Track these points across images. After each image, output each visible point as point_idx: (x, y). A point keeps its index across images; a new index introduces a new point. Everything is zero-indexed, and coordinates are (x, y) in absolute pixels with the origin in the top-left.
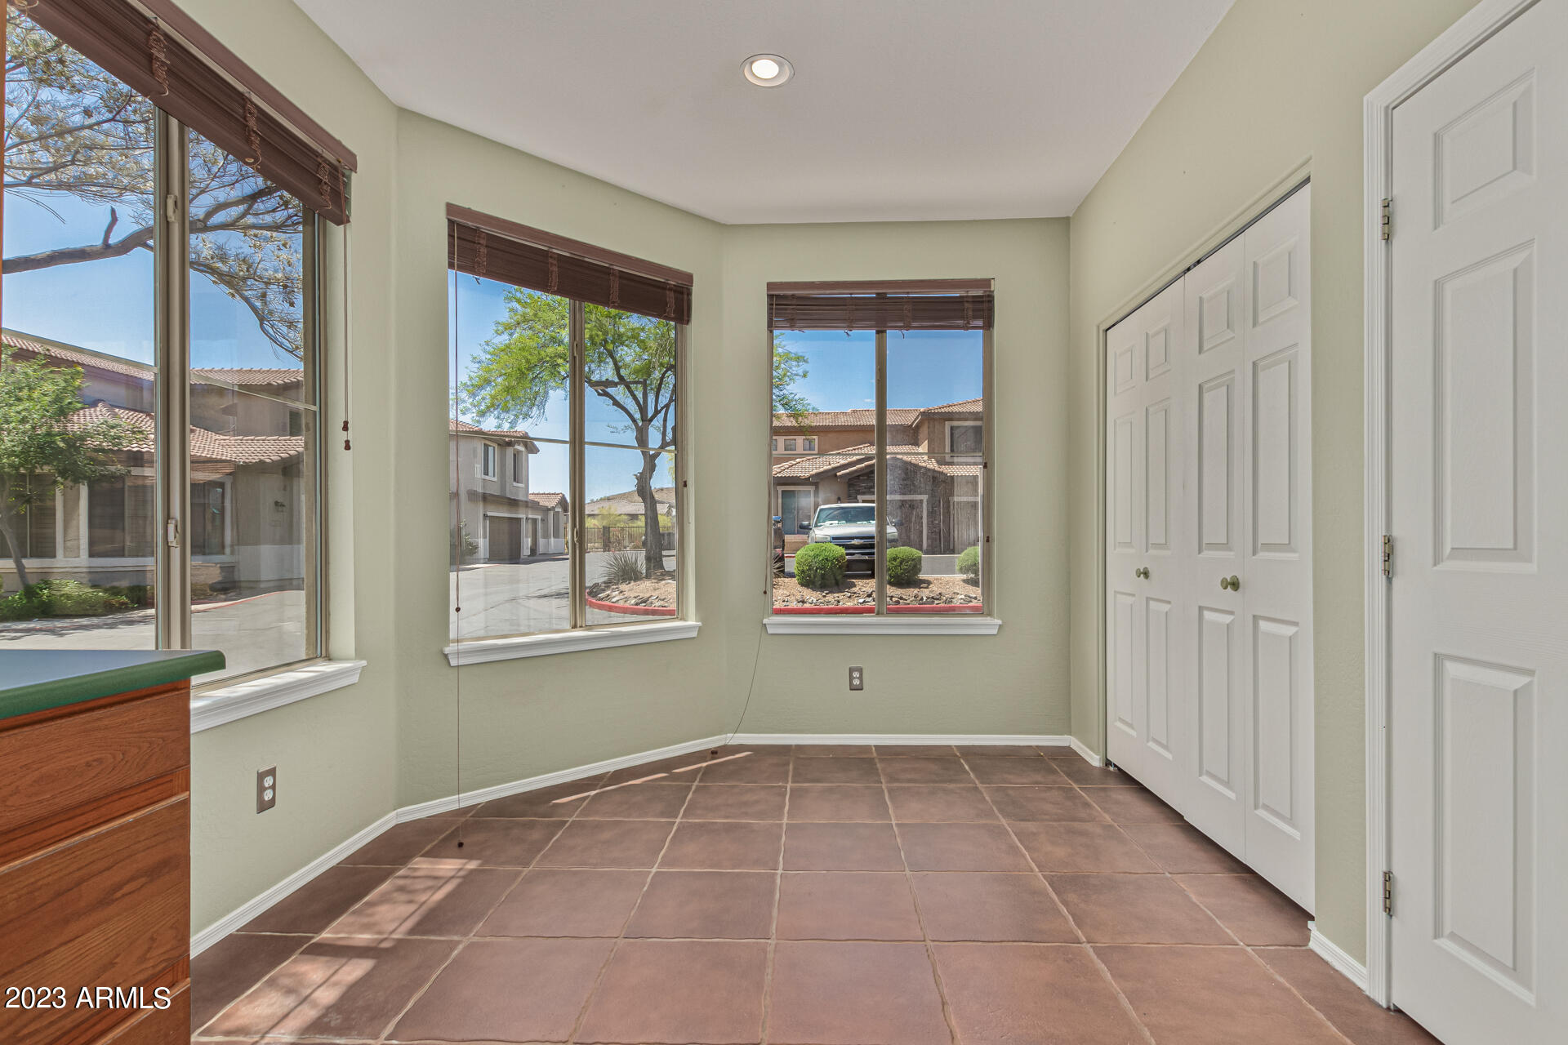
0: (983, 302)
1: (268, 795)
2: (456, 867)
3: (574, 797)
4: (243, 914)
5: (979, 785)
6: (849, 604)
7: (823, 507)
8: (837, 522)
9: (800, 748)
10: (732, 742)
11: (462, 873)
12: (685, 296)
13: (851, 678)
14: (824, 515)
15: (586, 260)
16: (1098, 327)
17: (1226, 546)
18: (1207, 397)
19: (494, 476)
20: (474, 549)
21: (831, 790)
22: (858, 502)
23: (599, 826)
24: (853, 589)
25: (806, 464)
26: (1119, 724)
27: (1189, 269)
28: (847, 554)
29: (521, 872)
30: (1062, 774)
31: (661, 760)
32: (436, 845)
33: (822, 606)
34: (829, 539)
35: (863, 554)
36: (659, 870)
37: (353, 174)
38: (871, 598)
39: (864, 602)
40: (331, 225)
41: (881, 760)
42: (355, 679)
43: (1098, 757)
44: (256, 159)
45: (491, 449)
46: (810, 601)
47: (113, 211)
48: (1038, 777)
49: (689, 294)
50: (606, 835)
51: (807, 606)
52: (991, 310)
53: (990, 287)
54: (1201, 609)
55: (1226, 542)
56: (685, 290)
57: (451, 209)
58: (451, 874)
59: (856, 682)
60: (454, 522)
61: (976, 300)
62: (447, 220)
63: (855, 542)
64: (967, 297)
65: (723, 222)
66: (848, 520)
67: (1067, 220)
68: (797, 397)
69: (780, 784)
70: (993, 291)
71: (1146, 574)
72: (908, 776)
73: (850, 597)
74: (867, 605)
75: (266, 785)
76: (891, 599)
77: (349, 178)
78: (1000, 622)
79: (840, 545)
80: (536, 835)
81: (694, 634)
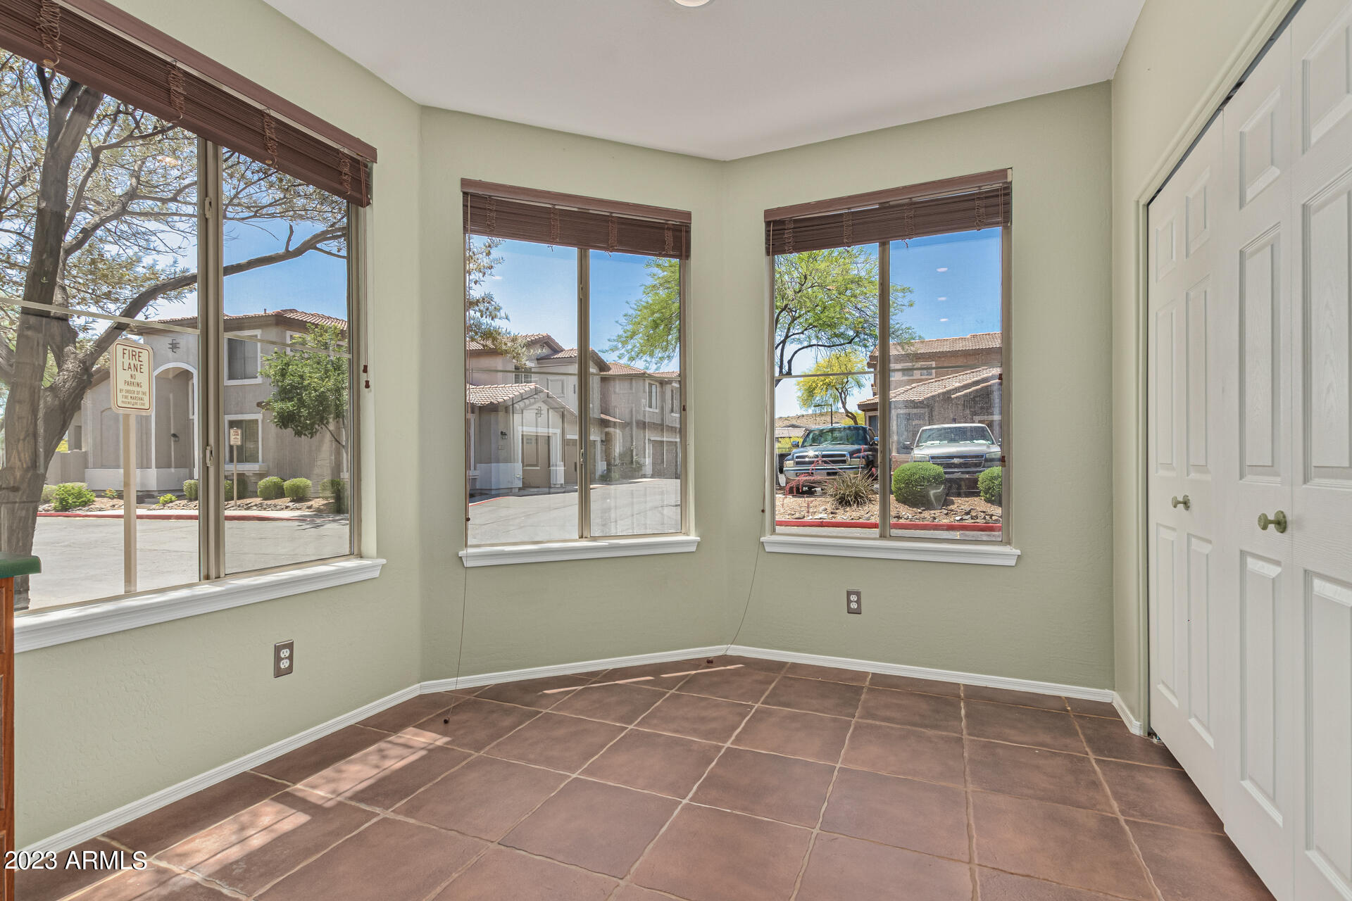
0: (997, 196)
1: (285, 664)
2: (427, 741)
3: (562, 690)
4: (259, 757)
5: (965, 736)
6: (945, 521)
7: (925, 428)
8: (938, 442)
9: (795, 666)
10: (729, 653)
11: (431, 747)
12: (684, 234)
13: (849, 601)
14: (925, 435)
15: (591, 212)
16: (1138, 202)
17: (1271, 469)
18: (1250, 265)
19: (656, 408)
20: (640, 466)
21: (794, 718)
22: (974, 422)
23: (562, 721)
24: (950, 507)
25: (922, 388)
26: (1161, 687)
27: (1228, 98)
28: (946, 473)
29: (470, 755)
30: (1082, 736)
31: (656, 664)
32: (430, 718)
33: (917, 522)
34: (928, 458)
35: (963, 473)
36: (579, 776)
37: (375, 164)
38: (969, 516)
39: (961, 519)
40: (360, 208)
41: (870, 690)
42: (376, 574)
43: (1138, 723)
44: (273, 160)
45: (654, 387)
46: (906, 517)
47: (291, 227)
48: (1047, 738)
49: (688, 232)
50: (561, 732)
51: (902, 521)
52: (1008, 204)
53: (1006, 177)
54: (1243, 554)
55: (1270, 464)
56: (684, 229)
57: (464, 182)
58: (423, 746)
59: (854, 606)
60: (628, 444)
61: (993, 194)
62: (462, 194)
63: (956, 461)
64: (979, 193)
65: (723, 160)
66: (952, 440)
67: (1108, 84)
68: (904, 327)
69: (750, 703)
70: (1011, 183)
71: (1186, 504)
72: (888, 713)
73: (947, 514)
74: (965, 523)
75: (282, 656)
76: (991, 518)
77: (371, 169)
78: (1018, 552)
79: (938, 464)
80: (507, 722)
81: (693, 549)
